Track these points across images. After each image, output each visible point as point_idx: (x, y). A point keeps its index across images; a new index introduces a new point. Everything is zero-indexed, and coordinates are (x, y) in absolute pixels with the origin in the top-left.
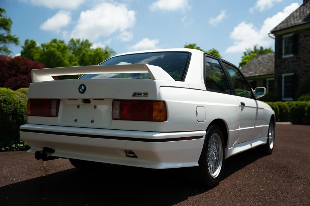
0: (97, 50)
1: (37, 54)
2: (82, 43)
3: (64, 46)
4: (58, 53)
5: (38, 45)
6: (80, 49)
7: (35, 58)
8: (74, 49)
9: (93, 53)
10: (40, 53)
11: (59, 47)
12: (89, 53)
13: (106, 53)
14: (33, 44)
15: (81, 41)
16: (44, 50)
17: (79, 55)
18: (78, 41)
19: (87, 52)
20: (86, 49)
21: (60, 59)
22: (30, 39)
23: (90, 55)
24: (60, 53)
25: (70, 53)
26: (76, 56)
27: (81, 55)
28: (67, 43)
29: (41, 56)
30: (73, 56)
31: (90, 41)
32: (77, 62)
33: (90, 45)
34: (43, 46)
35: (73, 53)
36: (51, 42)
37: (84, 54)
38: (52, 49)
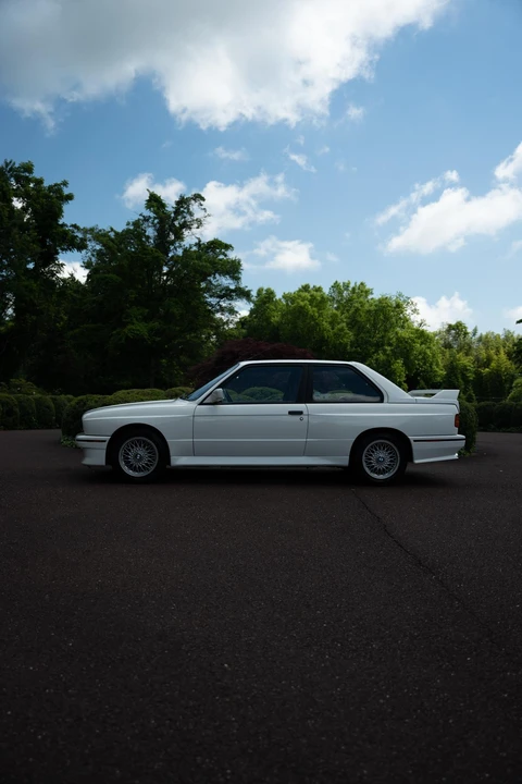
0: (380, 301)
1: (276, 314)
2: (354, 289)
3: (322, 297)
4: (312, 310)
5: (279, 296)
6: (350, 300)
7: (273, 320)
8: (338, 302)
9: (372, 308)
10: (281, 310)
11: (312, 300)
12: (367, 307)
13: (398, 306)
14: (270, 294)
15: (352, 285)
16: (287, 304)
17: (348, 311)
18: (346, 286)
19: (362, 305)
20: (361, 299)
21: (314, 320)
22: (265, 288)
23: (369, 311)
24: (315, 309)
25: (332, 308)
26: (342, 313)
27: (353, 310)
28: (326, 291)
29: (283, 316)
30: (339, 313)
31: (368, 287)
32: (344, 324)
33: (367, 292)
34: (285, 297)
35: (337, 309)
36: (300, 290)
37: (357, 310)
38: (302, 304)
